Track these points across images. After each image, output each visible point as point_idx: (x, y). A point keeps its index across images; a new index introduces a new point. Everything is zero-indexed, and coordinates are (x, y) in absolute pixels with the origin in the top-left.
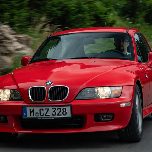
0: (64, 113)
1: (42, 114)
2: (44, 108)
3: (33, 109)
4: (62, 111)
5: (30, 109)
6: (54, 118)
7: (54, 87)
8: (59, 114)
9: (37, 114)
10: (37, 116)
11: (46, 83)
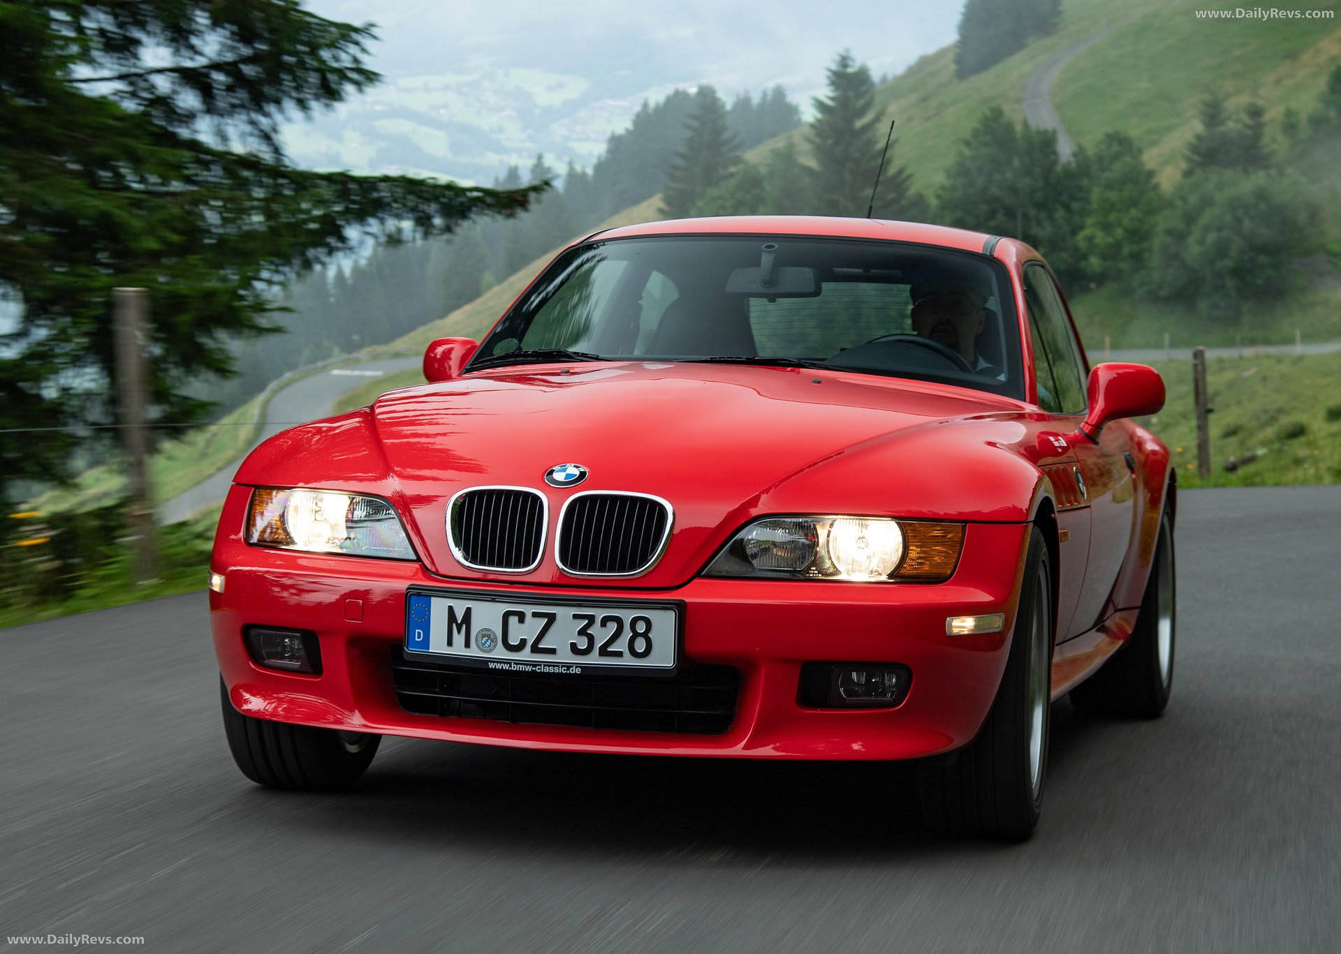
0: (640, 646)
2: (528, 610)
3: (468, 610)
4: (627, 634)
5: (451, 609)
6: (577, 665)
8: (609, 649)
9: (489, 636)
10: (485, 652)
11: (551, 473)
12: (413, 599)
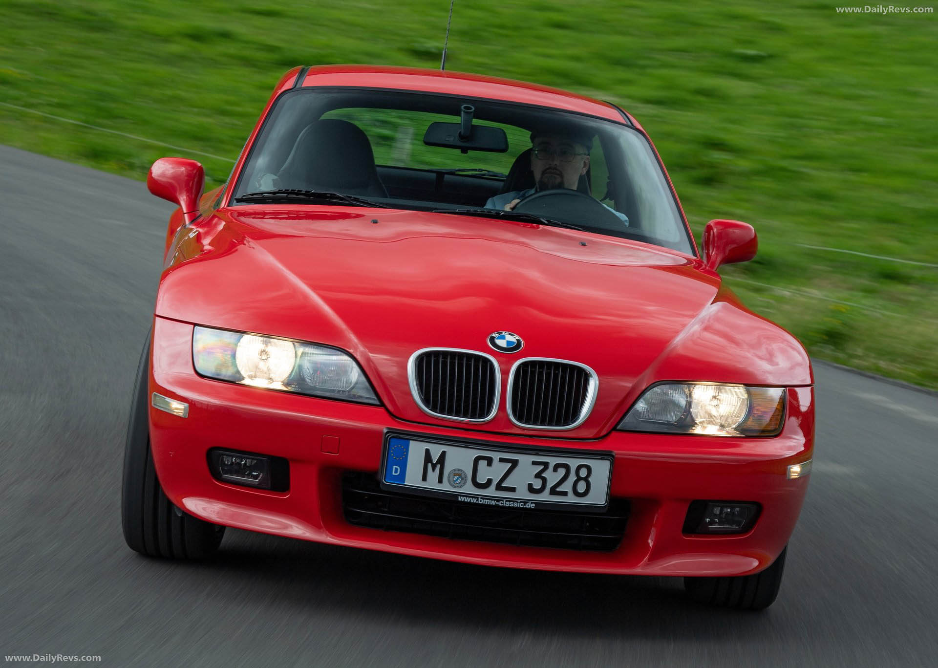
0: (581, 487)
2: (496, 456)
3: (444, 453)
4: (572, 478)
5: (427, 451)
6: (533, 501)
7: (533, 363)
8: (557, 490)
9: (460, 475)
10: (456, 487)
11: (492, 340)
12: (393, 440)
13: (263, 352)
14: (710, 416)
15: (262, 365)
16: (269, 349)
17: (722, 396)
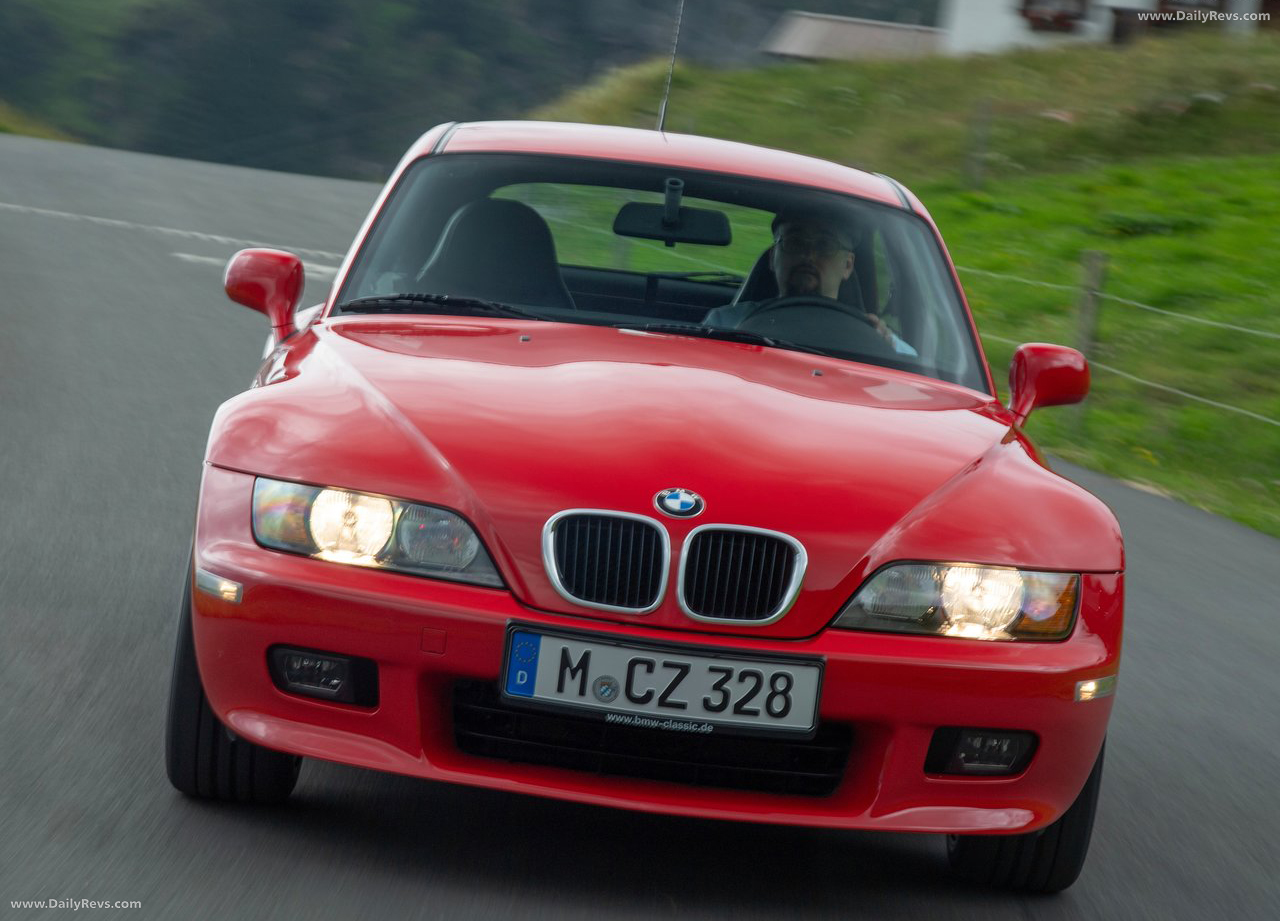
0: (778, 705)
1: (638, 692)
2: (659, 659)
3: (586, 656)
4: (765, 691)
5: (565, 652)
6: (710, 723)
7: (717, 533)
8: (745, 707)
9: (609, 685)
10: (604, 701)
11: (661, 500)
12: (517, 636)
13: (348, 515)
14: (970, 611)
15: (347, 533)
16: (358, 510)
17: (987, 583)
